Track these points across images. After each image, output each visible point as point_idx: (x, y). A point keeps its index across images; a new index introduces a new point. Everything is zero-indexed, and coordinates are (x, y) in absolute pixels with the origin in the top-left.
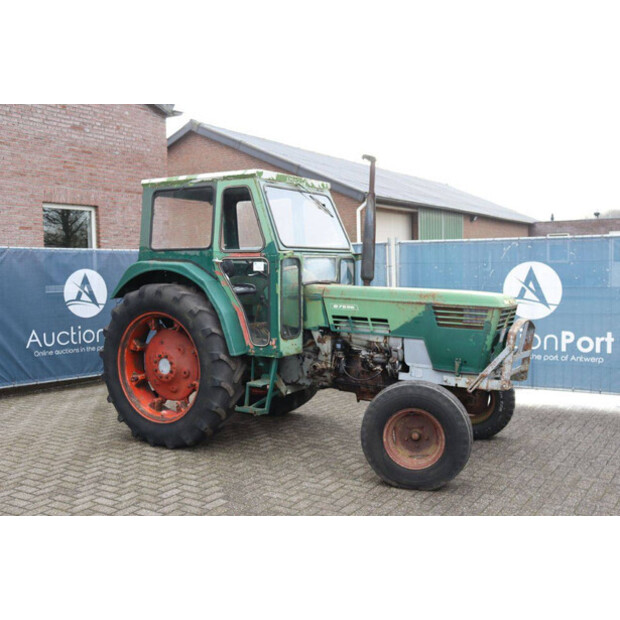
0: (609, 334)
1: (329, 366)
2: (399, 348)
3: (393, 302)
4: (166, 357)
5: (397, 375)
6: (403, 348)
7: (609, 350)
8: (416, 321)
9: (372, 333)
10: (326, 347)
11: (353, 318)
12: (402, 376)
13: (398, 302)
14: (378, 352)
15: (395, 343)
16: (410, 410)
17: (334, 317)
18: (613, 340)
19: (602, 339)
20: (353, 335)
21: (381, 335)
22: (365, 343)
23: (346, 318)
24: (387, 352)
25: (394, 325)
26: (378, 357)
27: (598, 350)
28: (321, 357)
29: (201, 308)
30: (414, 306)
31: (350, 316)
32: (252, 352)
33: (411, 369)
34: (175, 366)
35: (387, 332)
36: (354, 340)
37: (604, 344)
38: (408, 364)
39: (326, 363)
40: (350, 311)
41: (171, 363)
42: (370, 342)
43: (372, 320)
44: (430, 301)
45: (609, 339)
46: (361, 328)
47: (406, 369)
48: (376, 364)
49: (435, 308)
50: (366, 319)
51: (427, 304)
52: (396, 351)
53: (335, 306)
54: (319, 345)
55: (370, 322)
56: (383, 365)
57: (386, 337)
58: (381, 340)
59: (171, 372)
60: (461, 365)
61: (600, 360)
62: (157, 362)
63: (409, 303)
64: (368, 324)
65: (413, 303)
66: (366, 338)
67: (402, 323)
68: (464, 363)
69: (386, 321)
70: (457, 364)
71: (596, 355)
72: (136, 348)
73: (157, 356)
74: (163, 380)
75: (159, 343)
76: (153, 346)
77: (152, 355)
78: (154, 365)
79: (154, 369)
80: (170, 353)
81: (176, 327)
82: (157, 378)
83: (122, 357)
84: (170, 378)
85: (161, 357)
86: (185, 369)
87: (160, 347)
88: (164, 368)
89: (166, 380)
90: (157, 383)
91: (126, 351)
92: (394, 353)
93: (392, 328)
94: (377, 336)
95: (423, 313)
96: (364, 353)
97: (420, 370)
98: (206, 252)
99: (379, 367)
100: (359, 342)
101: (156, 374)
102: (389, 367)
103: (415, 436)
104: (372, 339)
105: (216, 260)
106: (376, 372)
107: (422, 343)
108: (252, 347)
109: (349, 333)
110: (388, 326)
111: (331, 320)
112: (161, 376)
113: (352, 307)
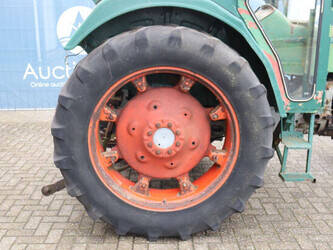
4: (169, 127)
34: (182, 137)
41: (176, 134)
59: (176, 145)
62: (150, 135)
72: (110, 117)
73: (153, 126)
74: (161, 156)
75: (148, 108)
76: (135, 113)
77: (136, 124)
78: (146, 137)
79: (146, 143)
80: (172, 120)
81: (187, 85)
82: (150, 154)
83: (93, 131)
84: (174, 153)
85: (158, 127)
86: (194, 138)
87: (154, 112)
88: (163, 140)
89: (167, 155)
90: (144, 160)
91: (97, 123)
101: (150, 149)
108: (288, 102)
112: (158, 152)
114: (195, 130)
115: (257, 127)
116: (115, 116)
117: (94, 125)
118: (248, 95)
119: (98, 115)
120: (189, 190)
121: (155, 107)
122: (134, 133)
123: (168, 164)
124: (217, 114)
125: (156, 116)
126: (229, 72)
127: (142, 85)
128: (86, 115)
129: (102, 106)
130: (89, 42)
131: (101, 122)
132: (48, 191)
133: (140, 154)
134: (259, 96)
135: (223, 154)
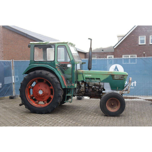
0: (135, 81)
1: (84, 90)
2: (103, 85)
3: (101, 74)
4: (41, 90)
5: (102, 92)
6: (104, 85)
7: (135, 85)
8: (107, 78)
9: (96, 82)
10: (83, 85)
11: (91, 78)
12: (103, 92)
13: (103, 74)
14: (97, 86)
15: (101, 83)
16: (112, 98)
17: (86, 78)
18: (136, 83)
19: (134, 83)
20: (90, 83)
21: (98, 82)
22: (93, 84)
23: (89, 78)
24: (100, 86)
25: (102, 80)
26: (97, 87)
27: (133, 85)
28: (81, 88)
29: (54, 76)
30: (107, 75)
31: (90, 78)
32: (67, 87)
34: (44, 92)
35: (100, 81)
36: (90, 84)
37: (134, 84)
38: (105, 88)
39: (83, 90)
40: (90, 76)
41: (43, 91)
42: (95, 84)
43: (96, 78)
44: (111, 74)
45: (135, 83)
46: (93, 81)
47: (104, 90)
48: (97, 89)
49: (112, 75)
50: (94, 78)
52: (102, 86)
53: (86, 75)
54: (81, 85)
55: (95, 79)
56: (98, 89)
57: (99, 82)
58: (98, 83)
59: (43, 94)
60: (118, 88)
61: (133, 88)
62: (38, 91)
63: (105, 74)
64: (95, 80)
65: (106, 74)
66: (94, 83)
67: (104, 79)
68: (119, 88)
69: (100, 79)
70: (117, 88)
71: (132, 87)
73: (38, 89)
74: (40, 96)
78: (37, 92)
80: (42, 89)
81: (45, 82)
82: (38, 95)
83: (27, 90)
84: (42, 95)
85: (39, 90)
86: (47, 93)
88: (41, 93)
89: (41, 96)
91: (28, 89)
92: (101, 86)
93: (101, 80)
94: (97, 82)
95: (109, 76)
96: (93, 86)
97: (108, 90)
98: (53, 62)
99: (97, 90)
100: (91, 84)
101: (38, 94)
102: (100, 89)
103: (113, 104)
104: (96, 83)
105: (56, 64)
106: (97, 91)
107: (109, 83)
108: (67, 86)
109: (89, 82)
110: (100, 80)
111: (85, 79)
112: (40, 95)
113: (91, 76)
114: (47, 91)
115: (57, 90)
117: (27, 89)
119: (28, 87)
121: (39, 86)
122: (35, 91)
123: (42, 98)
124: (51, 87)
125: (40, 88)
130: (27, 72)
132: (20, 105)
133: (37, 96)
135: (52, 96)
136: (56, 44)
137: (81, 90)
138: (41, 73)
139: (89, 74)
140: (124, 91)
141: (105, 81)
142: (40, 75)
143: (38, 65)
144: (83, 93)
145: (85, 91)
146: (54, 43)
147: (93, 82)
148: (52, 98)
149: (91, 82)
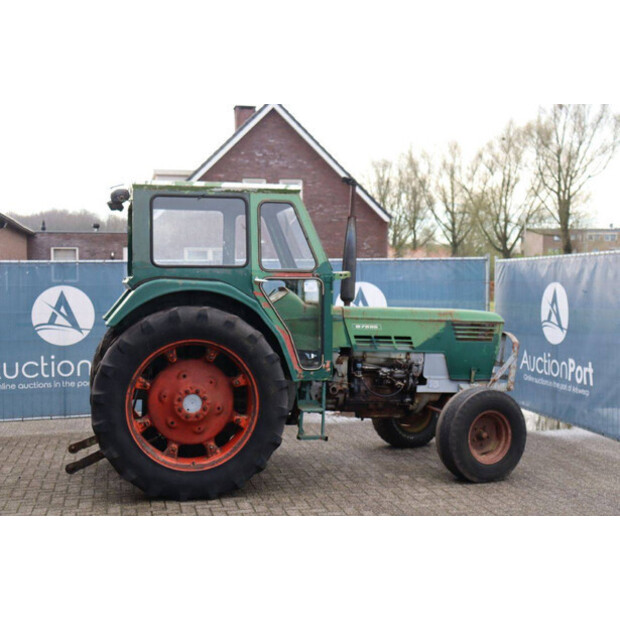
1: (344, 386)
2: (420, 362)
3: (415, 320)
4: (197, 393)
5: (415, 388)
6: (423, 363)
8: (438, 337)
9: (396, 351)
10: (343, 368)
11: (376, 337)
12: (420, 389)
13: (420, 321)
14: (399, 368)
15: (414, 357)
16: (486, 412)
17: (356, 337)
20: (368, 354)
21: (402, 351)
22: (382, 361)
23: (369, 337)
24: (408, 367)
25: (416, 343)
26: (398, 372)
28: (337, 379)
30: (434, 323)
31: (373, 335)
32: (301, 377)
33: (428, 381)
34: (209, 401)
35: (409, 349)
36: (368, 360)
38: (425, 376)
39: (341, 384)
40: (374, 330)
41: (203, 399)
42: (390, 360)
43: (396, 338)
44: (449, 318)
46: (383, 347)
47: (423, 381)
48: (397, 379)
49: (453, 324)
50: (389, 338)
51: (447, 322)
52: (418, 366)
53: (358, 326)
54: (336, 366)
55: (393, 340)
56: (401, 380)
57: (408, 353)
58: (403, 356)
59: (204, 409)
60: (477, 373)
62: (180, 400)
63: (430, 321)
64: (391, 342)
65: (434, 321)
66: (387, 356)
67: (425, 339)
69: (409, 338)
70: (473, 373)
72: (145, 386)
73: (182, 392)
74: (190, 420)
75: (178, 377)
76: (166, 382)
77: (167, 392)
78: (176, 403)
79: (176, 408)
80: (200, 387)
81: (212, 356)
82: (178, 418)
84: (201, 417)
85: (187, 393)
86: (219, 404)
87: (183, 381)
88: (192, 405)
89: (195, 419)
90: (175, 425)
92: (415, 368)
93: (415, 345)
94: (399, 352)
95: (444, 329)
96: (385, 370)
97: (437, 382)
98: (241, 271)
99: (399, 383)
100: (374, 361)
101: (180, 414)
102: (411, 381)
103: (485, 435)
104: (393, 356)
105: (257, 280)
106: (397, 388)
107: (442, 356)
108: (300, 372)
109: (364, 352)
110: (411, 343)
111: (353, 341)
112: (187, 416)
113: (375, 327)
114: (221, 398)
115: (273, 390)
116: (148, 384)
118: (264, 362)
119: (135, 382)
120: (215, 453)
121: (184, 376)
122: (165, 400)
123: (196, 429)
124: (240, 381)
125: (186, 384)
126: (246, 343)
127: (173, 356)
128: (126, 381)
129: (138, 376)
131: (136, 390)
132: (72, 469)
133: (170, 420)
134: (273, 362)
135: (245, 417)
136: (253, 195)
137: (335, 386)
138: (202, 317)
139: (371, 320)
140: (494, 381)
141: (430, 346)
142: (200, 329)
143: (184, 285)
144: (341, 397)
145: (351, 390)
146: (242, 191)
147: (383, 352)
148: (242, 424)
149: (374, 352)
